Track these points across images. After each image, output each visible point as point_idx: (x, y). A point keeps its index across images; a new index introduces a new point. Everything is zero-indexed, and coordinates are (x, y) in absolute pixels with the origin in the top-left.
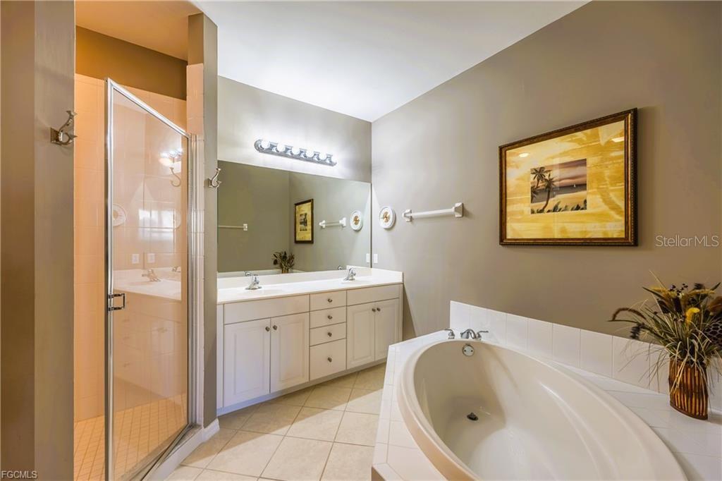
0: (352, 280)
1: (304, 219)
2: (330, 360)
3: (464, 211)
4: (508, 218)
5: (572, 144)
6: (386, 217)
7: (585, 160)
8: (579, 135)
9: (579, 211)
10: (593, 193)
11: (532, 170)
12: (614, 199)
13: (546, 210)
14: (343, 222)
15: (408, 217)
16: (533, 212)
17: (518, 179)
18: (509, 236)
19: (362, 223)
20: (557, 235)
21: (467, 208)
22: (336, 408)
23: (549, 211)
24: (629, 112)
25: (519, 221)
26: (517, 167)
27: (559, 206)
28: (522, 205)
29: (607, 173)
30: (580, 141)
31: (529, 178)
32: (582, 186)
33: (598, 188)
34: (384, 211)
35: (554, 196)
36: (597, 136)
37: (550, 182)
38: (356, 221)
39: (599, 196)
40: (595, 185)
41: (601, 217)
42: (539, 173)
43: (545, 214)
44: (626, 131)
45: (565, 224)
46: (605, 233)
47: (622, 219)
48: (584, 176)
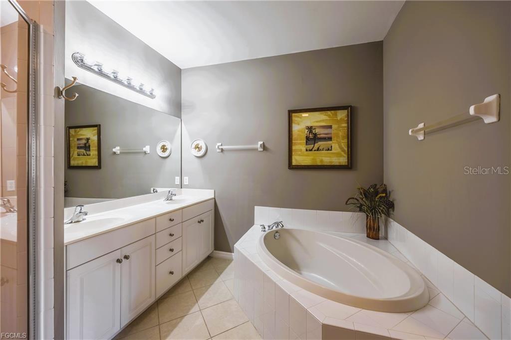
0: (171, 200)
1: (85, 144)
2: (171, 273)
3: (264, 147)
4: (293, 153)
5: (326, 116)
6: (198, 148)
7: (331, 126)
8: (329, 113)
9: (329, 151)
10: (335, 143)
11: (306, 127)
12: (343, 146)
13: (313, 149)
14: (147, 149)
15: (220, 149)
16: (307, 150)
17: (298, 131)
18: (293, 164)
19: (171, 152)
20: (319, 164)
21: (267, 145)
22: (191, 312)
23: (315, 150)
24: (349, 106)
25: (299, 155)
26: (298, 124)
27: (320, 148)
28: (301, 146)
29: (341, 134)
30: (329, 116)
31: (305, 131)
32: (330, 139)
33: (337, 141)
34: (195, 143)
35: (317, 143)
36: (336, 115)
37: (315, 135)
38: (164, 149)
39: (337, 145)
40: (335, 139)
41: (338, 155)
42: (310, 129)
43: (313, 152)
44: (348, 115)
45: (323, 158)
46: (340, 163)
47: (346, 156)
48: (331, 134)
